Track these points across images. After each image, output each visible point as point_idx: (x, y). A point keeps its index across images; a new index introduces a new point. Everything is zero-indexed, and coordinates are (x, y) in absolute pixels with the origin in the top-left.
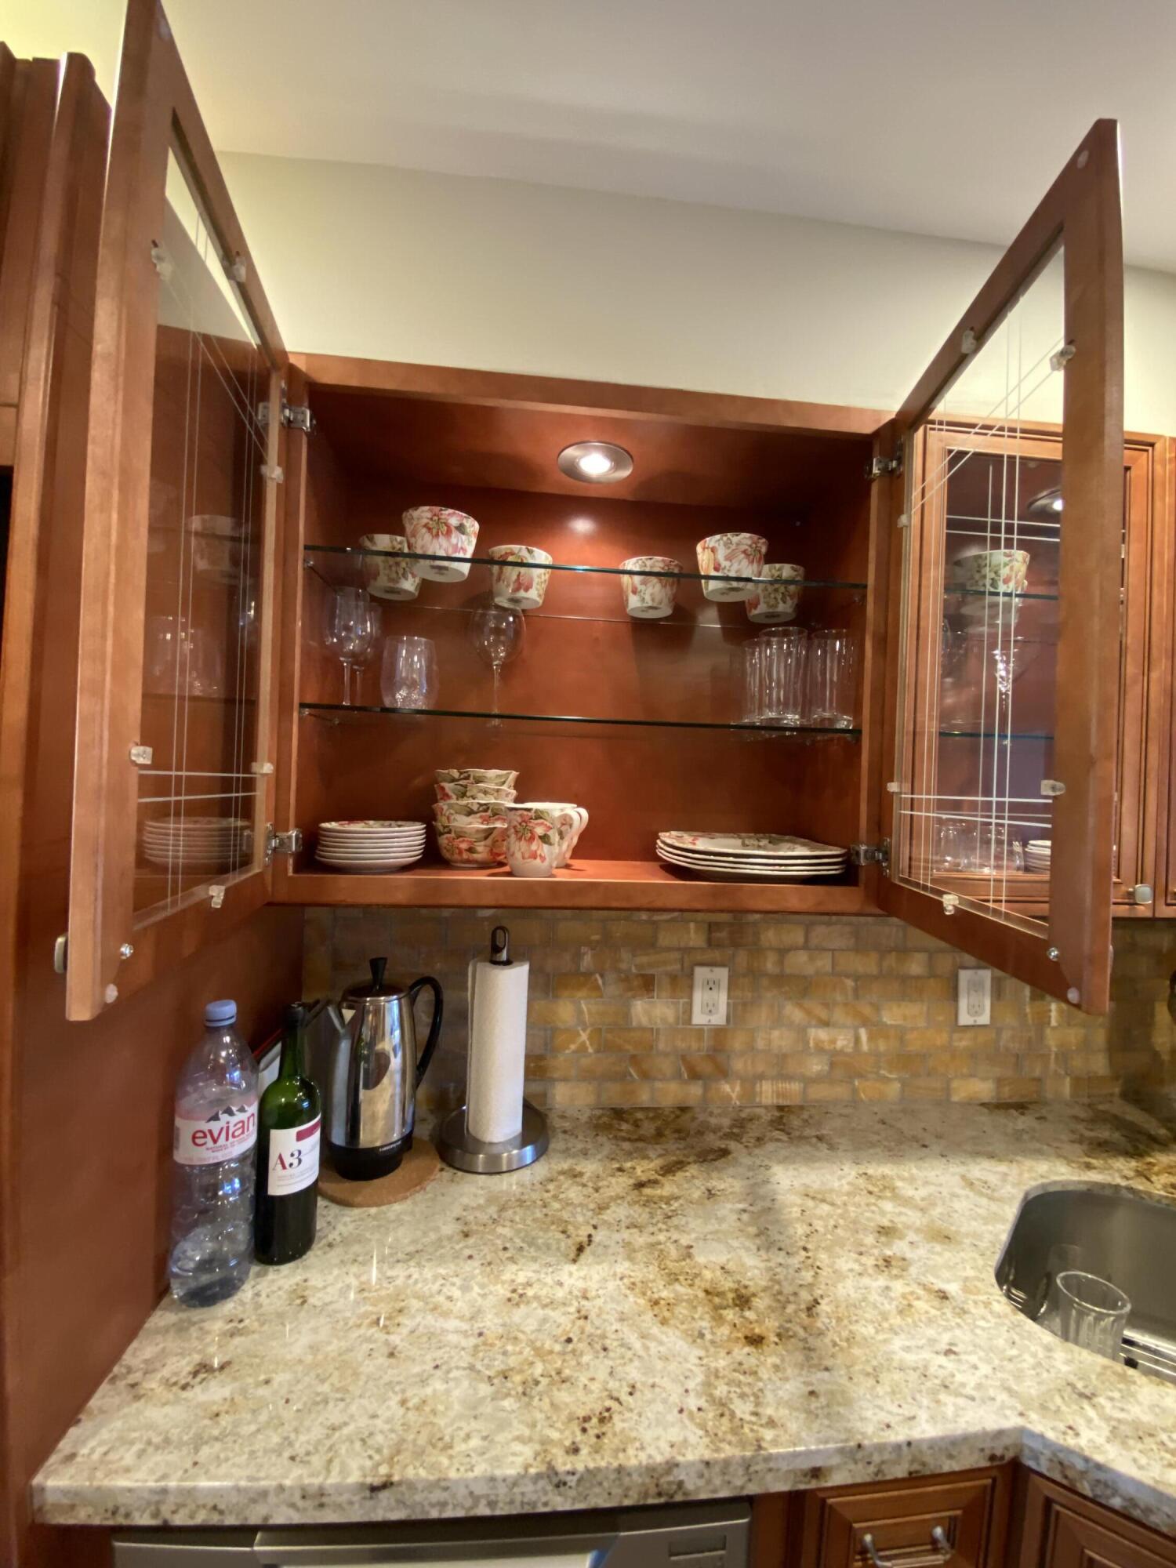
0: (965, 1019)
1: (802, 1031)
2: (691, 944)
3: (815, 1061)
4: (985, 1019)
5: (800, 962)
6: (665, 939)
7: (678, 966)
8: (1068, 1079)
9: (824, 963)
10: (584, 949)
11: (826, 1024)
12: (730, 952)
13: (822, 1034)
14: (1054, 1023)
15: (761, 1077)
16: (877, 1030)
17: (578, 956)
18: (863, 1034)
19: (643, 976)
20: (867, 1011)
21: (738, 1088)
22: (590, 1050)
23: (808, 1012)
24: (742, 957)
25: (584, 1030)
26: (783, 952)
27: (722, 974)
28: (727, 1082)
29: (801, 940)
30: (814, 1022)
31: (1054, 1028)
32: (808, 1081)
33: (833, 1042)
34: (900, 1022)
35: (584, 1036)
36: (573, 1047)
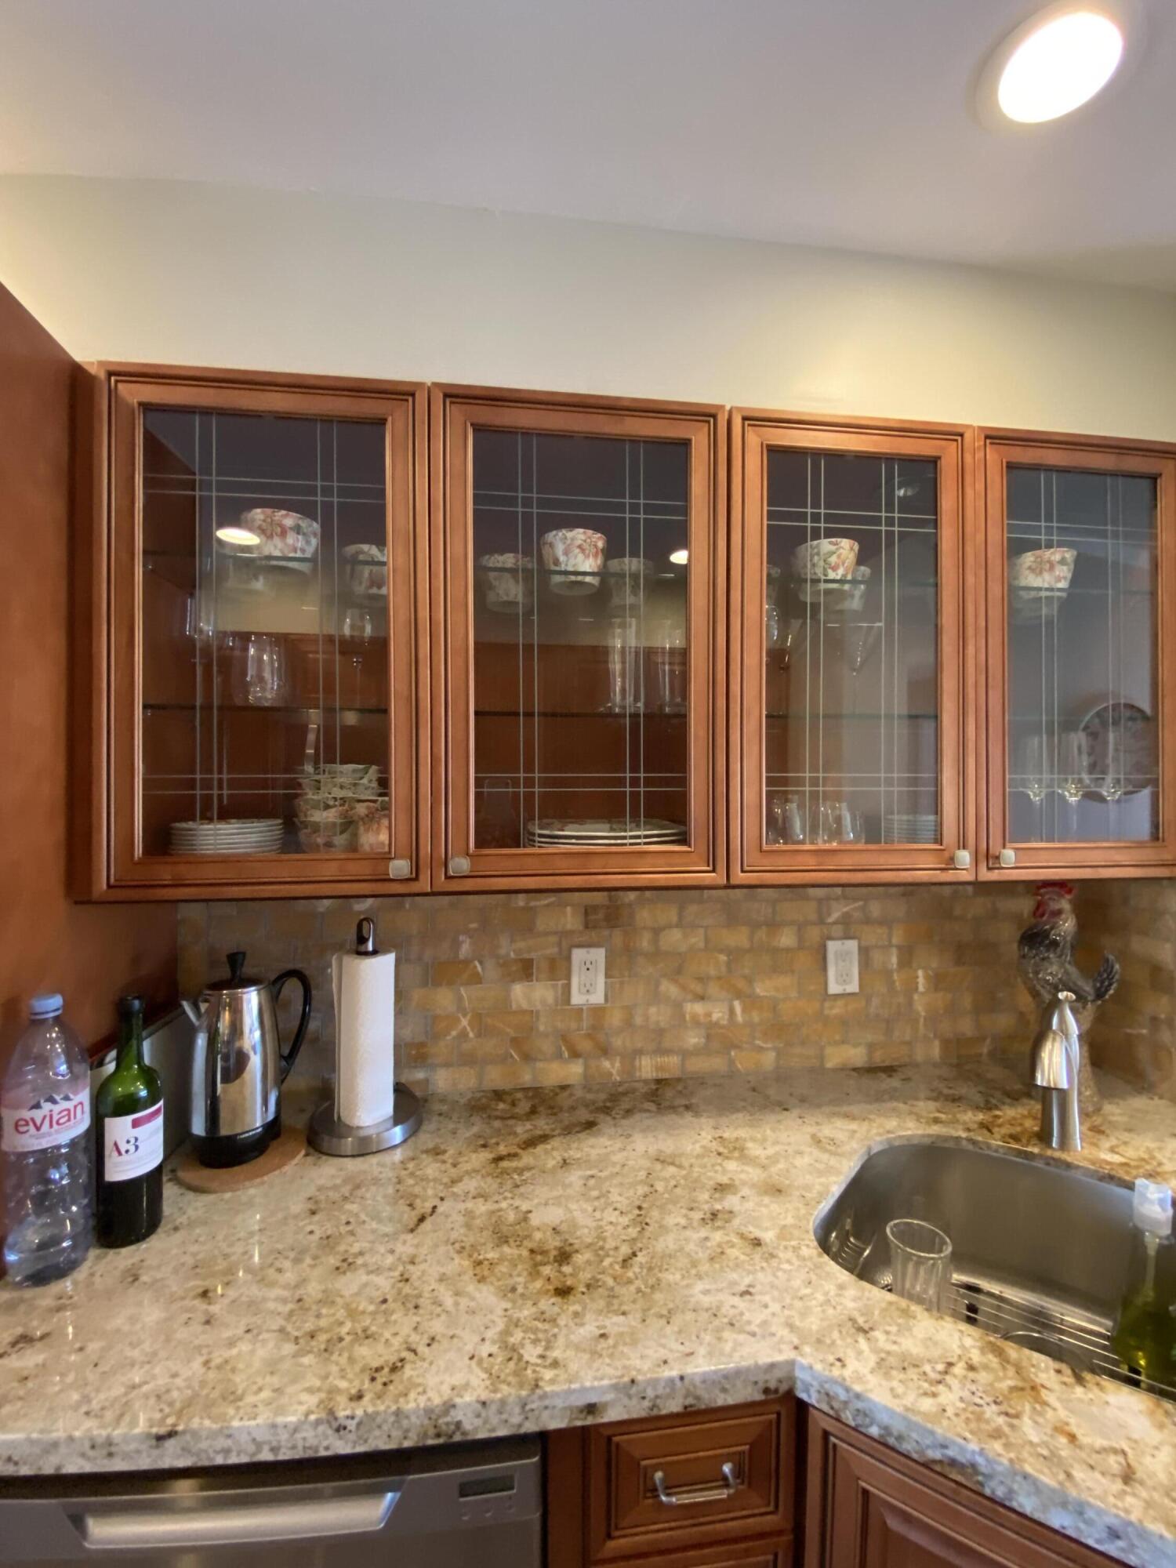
0: (834, 988)
1: (678, 1006)
2: (569, 927)
3: (692, 1034)
4: (853, 987)
5: (674, 938)
6: (541, 924)
7: (555, 950)
8: (937, 1043)
9: (697, 939)
10: (461, 938)
11: (702, 998)
12: (606, 932)
13: (698, 1008)
14: (921, 988)
15: (639, 1052)
16: (751, 1002)
17: (456, 945)
18: (737, 1006)
19: (521, 960)
20: (741, 984)
21: (617, 1064)
22: (471, 1035)
23: (684, 988)
24: (618, 937)
25: (465, 1016)
26: (657, 932)
27: (599, 955)
28: (607, 1059)
29: (674, 919)
30: (689, 997)
31: (922, 993)
32: (685, 1054)
33: (709, 1015)
34: (773, 993)
35: (464, 1022)
36: (454, 1033)
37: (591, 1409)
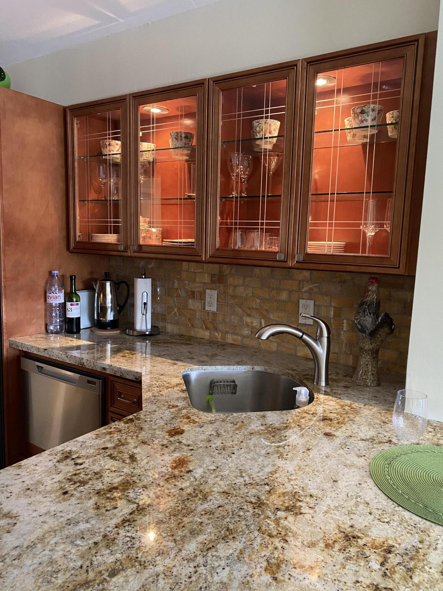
0: (301, 321)
1: (241, 318)
2: (206, 281)
3: (246, 329)
5: (240, 291)
6: (197, 280)
7: (202, 289)
9: (249, 292)
10: (175, 281)
11: (249, 315)
12: (218, 285)
13: (249, 320)
14: (345, 329)
15: (228, 332)
16: (268, 321)
17: (173, 283)
18: (263, 321)
19: (192, 291)
20: (264, 313)
21: (220, 335)
22: (177, 315)
23: (244, 311)
24: (222, 287)
25: (176, 308)
26: (235, 287)
27: (215, 293)
28: (217, 332)
29: (241, 282)
30: (245, 315)
31: (345, 331)
32: (243, 337)
33: (252, 323)
34: (277, 319)
35: (176, 310)
36: (173, 313)
37: (104, 369)
